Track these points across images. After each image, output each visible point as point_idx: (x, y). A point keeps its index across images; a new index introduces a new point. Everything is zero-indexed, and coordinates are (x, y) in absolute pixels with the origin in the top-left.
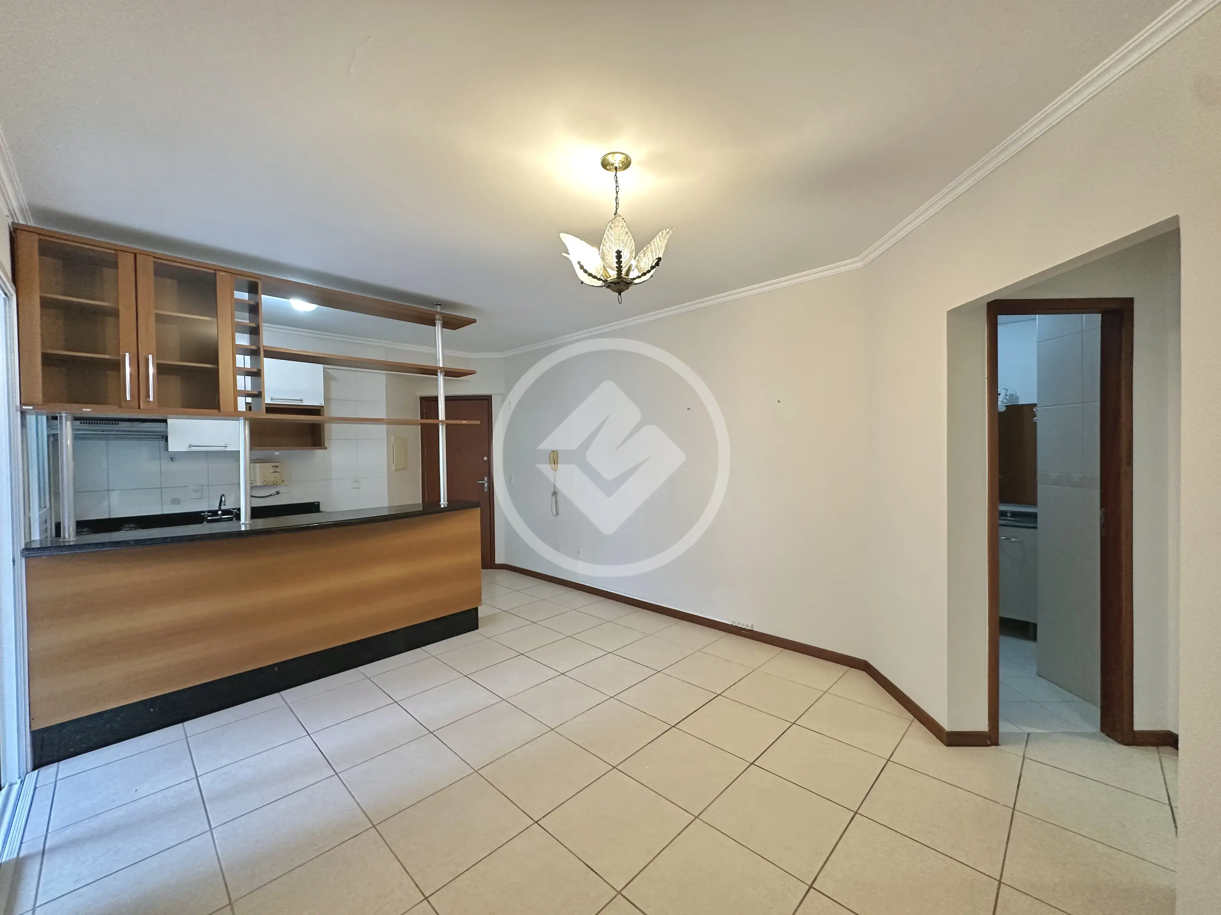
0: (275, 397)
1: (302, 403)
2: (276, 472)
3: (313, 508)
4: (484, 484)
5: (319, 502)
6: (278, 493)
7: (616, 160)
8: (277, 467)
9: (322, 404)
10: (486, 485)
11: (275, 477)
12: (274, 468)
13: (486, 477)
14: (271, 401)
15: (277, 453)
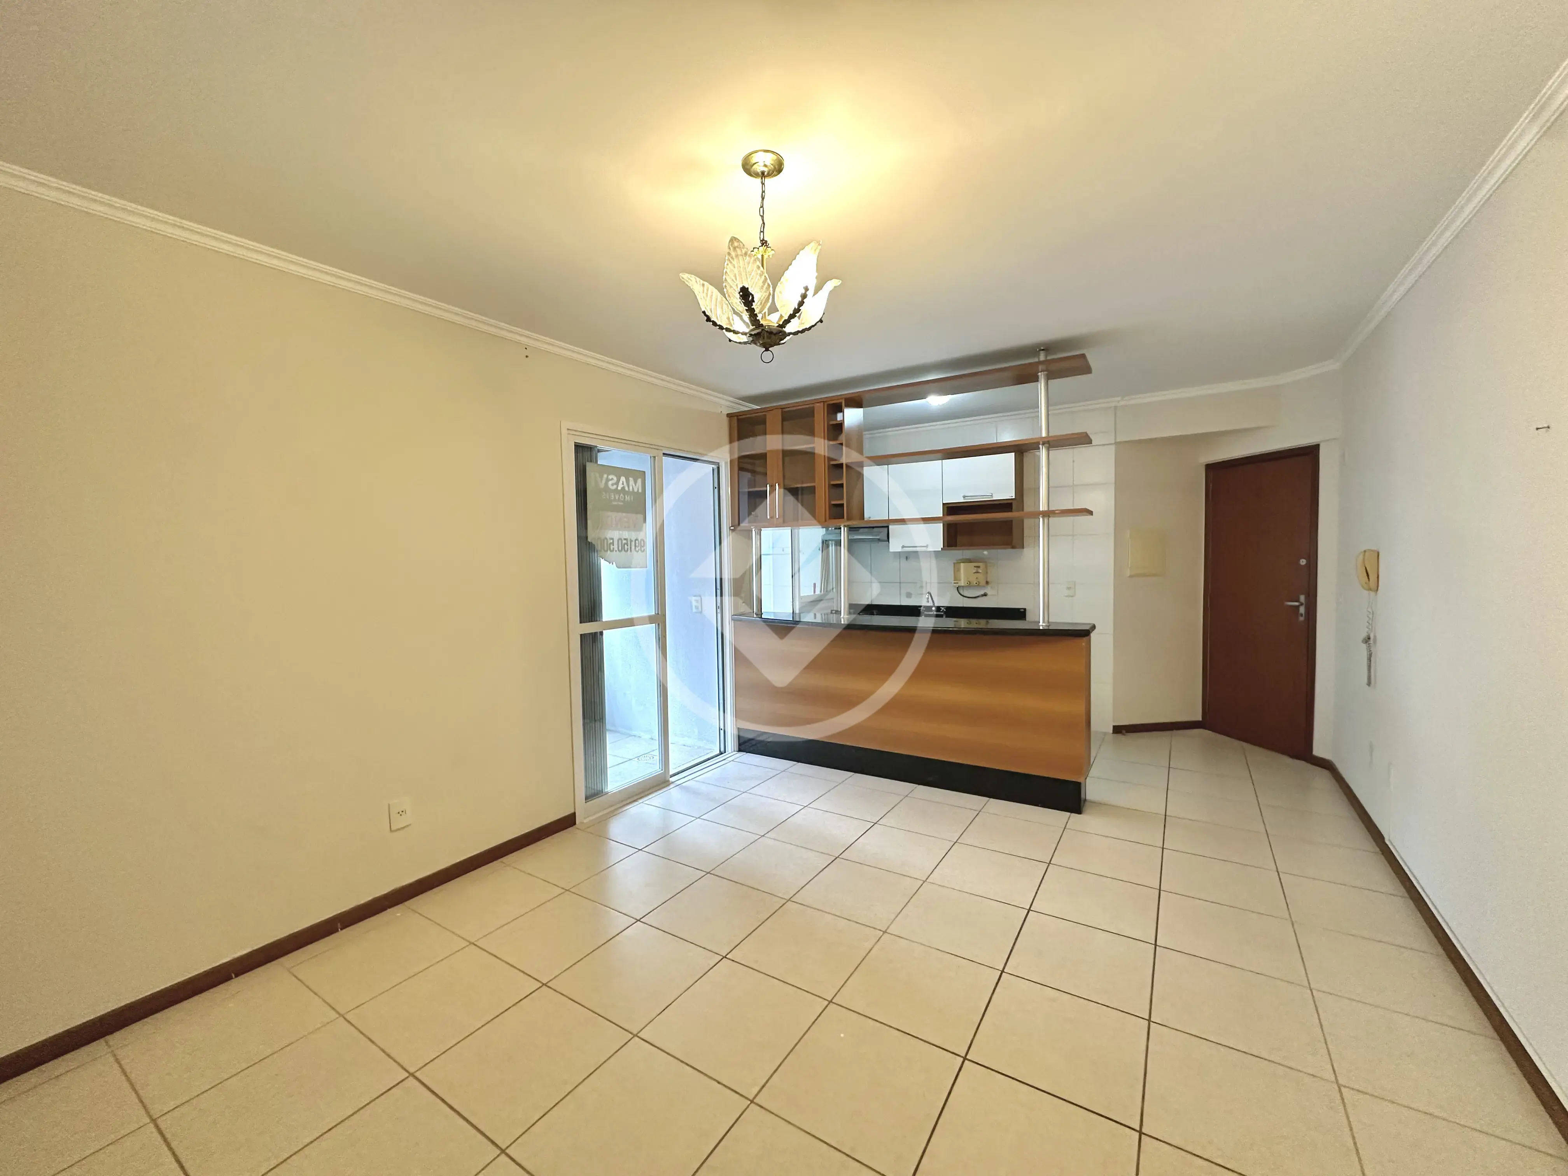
0: (966, 495)
1: (992, 498)
2: (978, 572)
3: (1019, 614)
4: (1298, 607)
5: (1025, 609)
6: (985, 595)
7: (762, 162)
8: (979, 567)
9: (1012, 497)
10: (1302, 610)
11: (977, 578)
12: (975, 568)
13: (1302, 594)
14: (964, 500)
15: (986, 552)
